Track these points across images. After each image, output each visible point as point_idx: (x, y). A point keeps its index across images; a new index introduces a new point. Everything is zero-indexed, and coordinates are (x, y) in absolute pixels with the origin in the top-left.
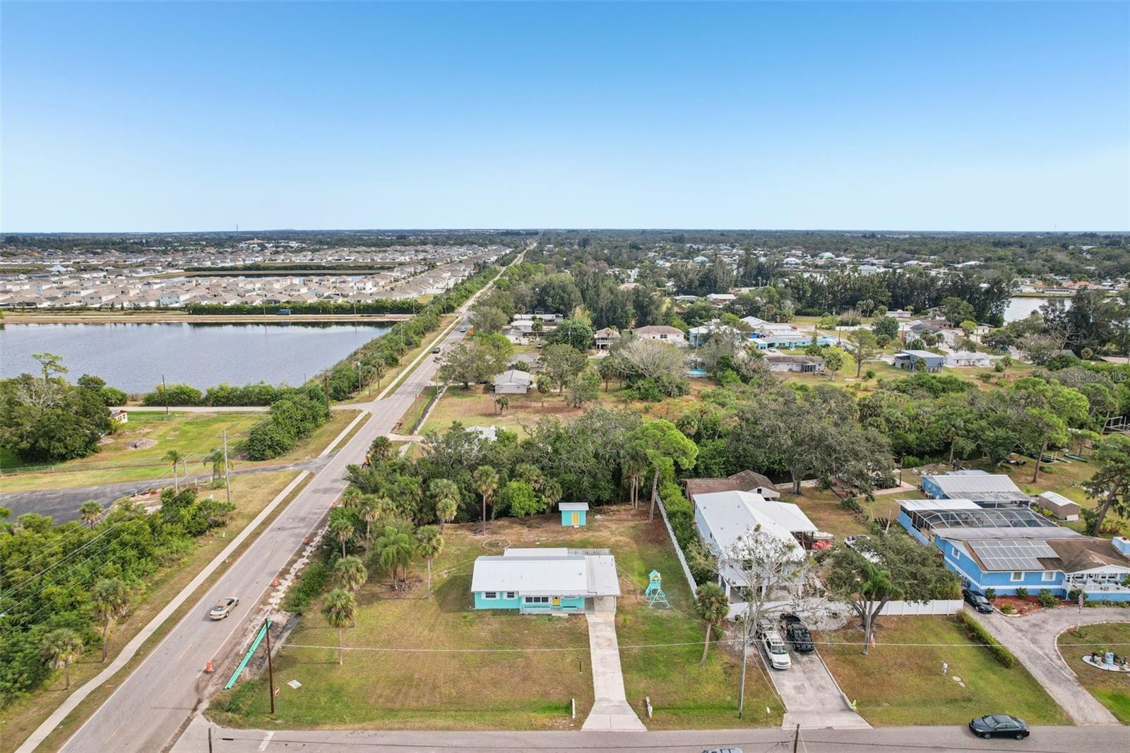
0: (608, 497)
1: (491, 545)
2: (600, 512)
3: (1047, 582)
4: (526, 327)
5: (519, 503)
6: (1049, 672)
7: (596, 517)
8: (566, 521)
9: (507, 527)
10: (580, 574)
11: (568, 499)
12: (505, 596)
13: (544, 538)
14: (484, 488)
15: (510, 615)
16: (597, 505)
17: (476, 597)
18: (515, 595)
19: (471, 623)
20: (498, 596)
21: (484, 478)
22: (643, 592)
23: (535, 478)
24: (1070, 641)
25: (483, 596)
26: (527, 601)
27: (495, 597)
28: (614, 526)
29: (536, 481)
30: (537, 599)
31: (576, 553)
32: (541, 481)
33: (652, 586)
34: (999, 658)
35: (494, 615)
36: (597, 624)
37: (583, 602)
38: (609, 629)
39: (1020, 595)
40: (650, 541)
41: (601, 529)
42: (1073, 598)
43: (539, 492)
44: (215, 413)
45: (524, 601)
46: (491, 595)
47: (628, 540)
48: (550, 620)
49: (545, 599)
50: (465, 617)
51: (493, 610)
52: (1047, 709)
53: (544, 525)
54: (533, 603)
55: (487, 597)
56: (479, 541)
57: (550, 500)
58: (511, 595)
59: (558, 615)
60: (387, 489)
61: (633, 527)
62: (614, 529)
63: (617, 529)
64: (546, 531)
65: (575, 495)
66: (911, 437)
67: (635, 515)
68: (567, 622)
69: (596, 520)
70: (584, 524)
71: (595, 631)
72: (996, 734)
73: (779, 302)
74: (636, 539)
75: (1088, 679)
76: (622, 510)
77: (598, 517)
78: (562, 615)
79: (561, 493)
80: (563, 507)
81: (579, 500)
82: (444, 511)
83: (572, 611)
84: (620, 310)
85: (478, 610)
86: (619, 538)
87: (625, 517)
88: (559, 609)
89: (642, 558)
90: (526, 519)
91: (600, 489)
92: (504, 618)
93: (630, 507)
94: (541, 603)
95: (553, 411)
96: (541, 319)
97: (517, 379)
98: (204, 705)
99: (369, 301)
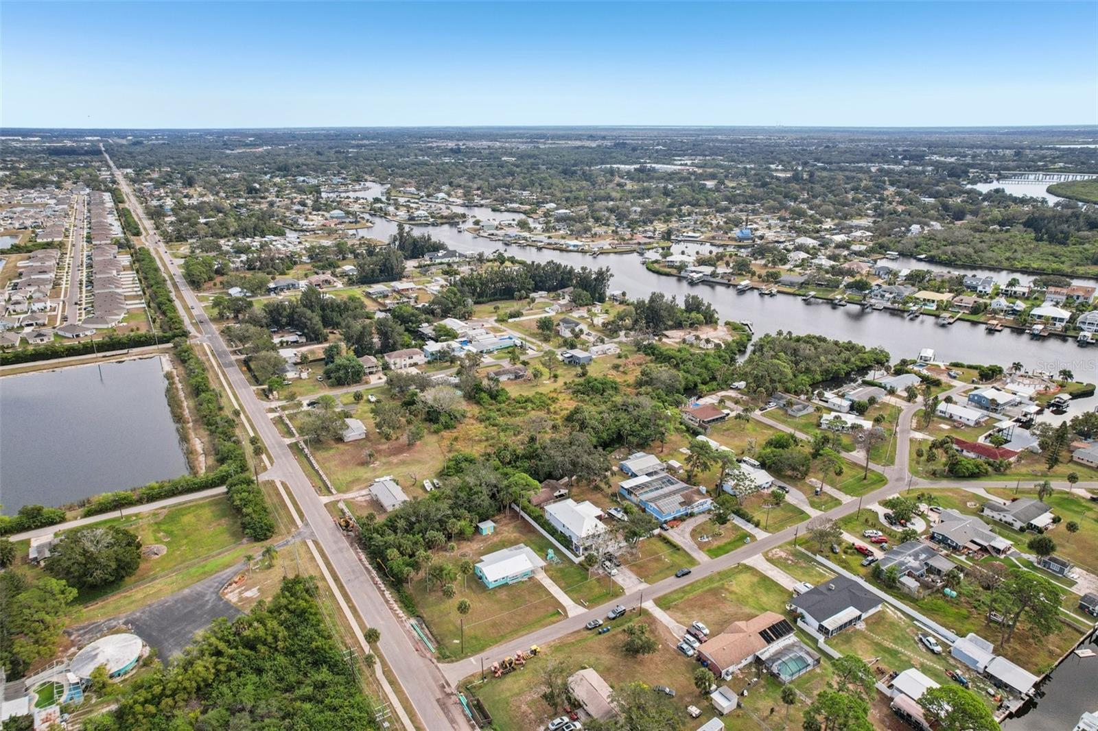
3: (683, 511)
6: (691, 548)
13: (481, 544)
24: (694, 534)
34: (675, 548)
36: (544, 580)
38: (549, 581)
39: (675, 519)
41: (502, 531)
42: (692, 515)
47: (519, 534)
52: (693, 561)
61: (515, 527)
62: (507, 530)
63: (509, 530)
64: (479, 540)
66: (605, 435)
67: (510, 519)
70: (493, 531)
72: (683, 575)
74: (522, 533)
75: (701, 546)
76: (502, 518)
80: (480, 525)
86: (514, 535)
87: (507, 522)
93: (504, 515)
95: (398, 451)
96: (287, 342)
97: (356, 428)
98: (435, 661)
99: (88, 333)
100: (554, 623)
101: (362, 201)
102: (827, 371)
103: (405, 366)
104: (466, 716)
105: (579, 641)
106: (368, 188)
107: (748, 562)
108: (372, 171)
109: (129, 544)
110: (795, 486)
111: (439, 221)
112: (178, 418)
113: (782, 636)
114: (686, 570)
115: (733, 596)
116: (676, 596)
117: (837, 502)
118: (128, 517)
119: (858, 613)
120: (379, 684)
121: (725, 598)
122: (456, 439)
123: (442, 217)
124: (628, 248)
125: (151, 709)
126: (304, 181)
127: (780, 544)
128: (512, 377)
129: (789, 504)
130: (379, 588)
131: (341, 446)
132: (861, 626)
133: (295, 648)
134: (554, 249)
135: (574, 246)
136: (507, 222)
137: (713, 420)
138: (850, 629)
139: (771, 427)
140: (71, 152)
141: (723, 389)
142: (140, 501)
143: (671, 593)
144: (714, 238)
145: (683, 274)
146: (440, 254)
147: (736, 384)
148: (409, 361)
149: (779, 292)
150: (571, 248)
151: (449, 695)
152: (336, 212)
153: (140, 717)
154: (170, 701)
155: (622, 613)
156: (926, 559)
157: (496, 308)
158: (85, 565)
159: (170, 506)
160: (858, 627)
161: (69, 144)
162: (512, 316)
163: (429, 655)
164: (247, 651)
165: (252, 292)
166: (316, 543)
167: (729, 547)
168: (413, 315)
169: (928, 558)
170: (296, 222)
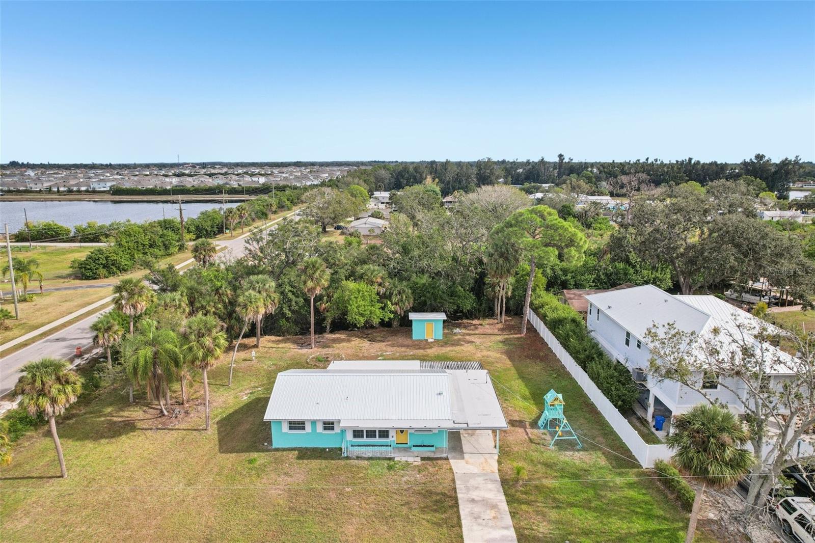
0: (469, 307)
1: (318, 360)
2: (459, 326)
4: (383, 198)
5: (358, 307)
7: (455, 331)
8: (418, 332)
9: (343, 341)
10: (440, 394)
11: (420, 308)
12: (320, 428)
13: (389, 351)
14: (310, 284)
15: (326, 458)
16: (455, 317)
17: (274, 429)
18: (335, 426)
19: (261, 471)
20: (308, 427)
21: (310, 271)
22: (534, 424)
23: (379, 280)
25: (285, 428)
26: (355, 436)
27: (303, 428)
28: (478, 341)
29: (380, 285)
30: (371, 434)
31: (431, 367)
32: (387, 284)
33: (548, 415)
35: (299, 458)
36: (468, 476)
37: (445, 437)
38: (491, 486)
40: (528, 357)
41: (462, 343)
43: (384, 297)
44: (78, 247)
45: (349, 436)
46: (296, 425)
47: (498, 355)
48: (390, 468)
49: (384, 434)
50: (250, 461)
51: (300, 450)
53: (390, 338)
54: (365, 440)
55: (291, 428)
56: (304, 355)
57: (397, 308)
58: (329, 425)
59: (404, 459)
60: (188, 288)
61: (501, 342)
62: (478, 343)
63: (482, 344)
64: (393, 346)
65: (429, 303)
67: (502, 330)
68: (419, 471)
69: (455, 334)
70: (441, 337)
71: (468, 489)
73: (595, 184)
74: (510, 355)
76: (487, 325)
77: (457, 330)
78: (411, 460)
79: (412, 301)
80: (412, 316)
81: (434, 310)
82: (245, 307)
83: (427, 453)
84: (464, 182)
85: (277, 450)
86: (485, 353)
87: (490, 331)
88: (407, 450)
89: (522, 376)
90: (367, 330)
91: (459, 297)
92: (315, 464)
93: (496, 321)
94: (377, 440)
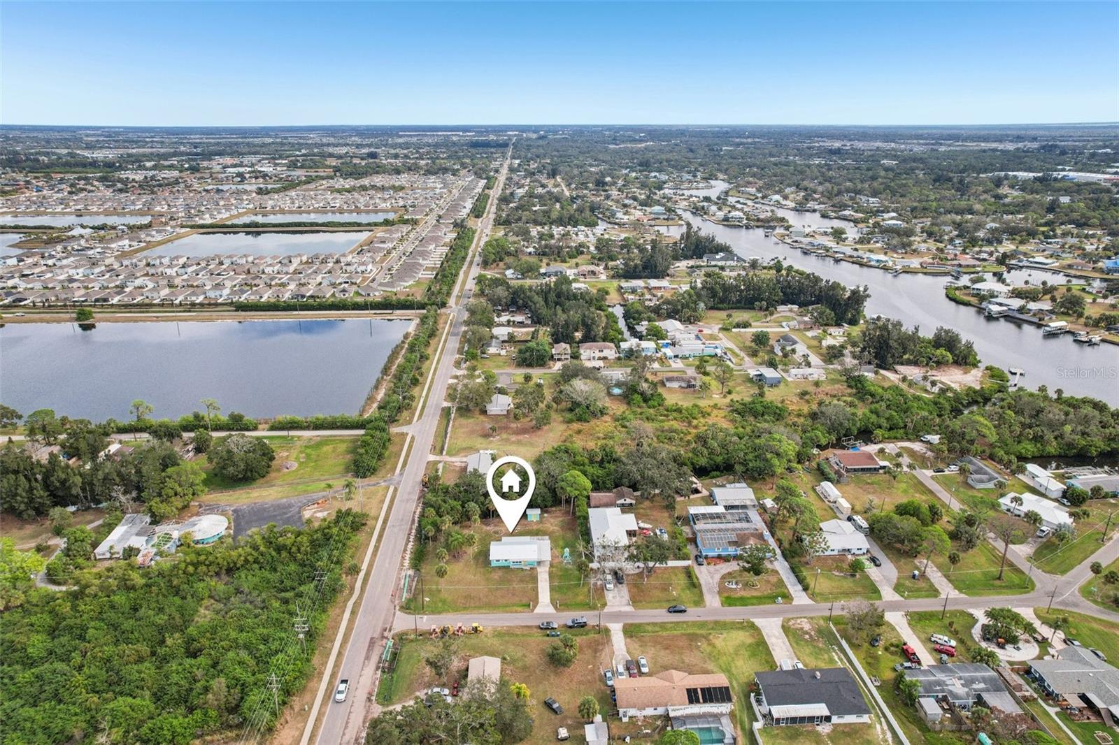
0: (550, 504)
2: (546, 513)
3: (731, 551)
4: (503, 336)
6: (709, 589)
10: (535, 549)
12: (504, 561)
15: (506, 569)
16: (545, 509)
17: (492, 561)
18: (508, 560)
19: (490, 573)
20: (501, 561)
22: (561, 557)
24: (726, 577)
25: (495, 561)
28: (552, 520)
30: (517, 562)
33: (565, 554)
34: (693, 584)
36: (541, 572)
37: (536, 563)
38: (546, 574)
39: (717, 557)
41: (546, 522)
46: (498, 560)
47: (558, 529)
48: (522, 571)
50: (487, 570)
51: (499, 567)
52: (699, 602)
54: (515, 564)
61: (561, 521)
67: (563, 513)
68: (529, 571)
70: (538, 520)
71: (540, 575)
72: (676, 612)
74: (562, 528)
75: (722, 591)
76: (557, 510)
77: (545, 516)
78: (527, 569)
80: (528, 511)
83: (531, 567)
85: (493, 567)
86: (554, 528)
87: (558, 514)
88: (526, 566)
89: (563, 539)
92: (503, 570)
93: (561, 509)
94: (519, 564)
95: (523, 431)
96: (514, 322)
97: (500, 404)
98: (397, 608)
99: (377, 294)
100: (516, 612)
101: (694, 199)
102: (1070, 445)
103: (594, 358)
104: (381, 657)
105: (523, 635)
106: (712, 187)
107: (759, 622)
108: (727, 170)
109: (264, 455)
110: (896, 562)
111: (752, 223)
112: (385, 371)
113: (712, 701)
114: (683, 608)
115: (709, 649)
116: (650, 628)
117: (934, 592)
118: (293, 437)
119: (826, 712)
120: (344, 611)
121: (698, 648)
122: (579, 432)
123: (758, 220)
124: (943, 269)
125: (191, 569)
126: (655, 177)
127: (812, 615)
128: (684, 385)
129: (868, 578)
130: (409, 538)
131: (482, 418)
132: (824, 729)
133: (307, 562)
134: (853, 263)
135: (878, 261)
136: (822, 230)
137: (863, 470)
138: (808, 727)
139: (931, 492)
140: (486, 145)
141: (909, 440)
142: (307, 428)
143: (649, 624)
144: (1070, 266)
145: (984, 305)
146: (718, 257)
147: (929, 437)
148: (598, 354)
149: (1103, 341)
150: (873, 263)
151: (383, 637)
152: (657, 208)
153: (180, 572)
154: (204, 568)
155: (583, 625)
156: (983, 690)
157: (729, 316)
158: (225, 460)
159: (324, 436)
160: (819, 728)
161: (492, 137)
162: (738, 326)
163: (397, 602)
164: (274, 553)
165: (522, 274)
166: (396, 490)
167: (755, 601)
168: (637, 312)
169: (987, 690)
170: (613, 215)
